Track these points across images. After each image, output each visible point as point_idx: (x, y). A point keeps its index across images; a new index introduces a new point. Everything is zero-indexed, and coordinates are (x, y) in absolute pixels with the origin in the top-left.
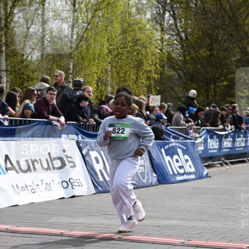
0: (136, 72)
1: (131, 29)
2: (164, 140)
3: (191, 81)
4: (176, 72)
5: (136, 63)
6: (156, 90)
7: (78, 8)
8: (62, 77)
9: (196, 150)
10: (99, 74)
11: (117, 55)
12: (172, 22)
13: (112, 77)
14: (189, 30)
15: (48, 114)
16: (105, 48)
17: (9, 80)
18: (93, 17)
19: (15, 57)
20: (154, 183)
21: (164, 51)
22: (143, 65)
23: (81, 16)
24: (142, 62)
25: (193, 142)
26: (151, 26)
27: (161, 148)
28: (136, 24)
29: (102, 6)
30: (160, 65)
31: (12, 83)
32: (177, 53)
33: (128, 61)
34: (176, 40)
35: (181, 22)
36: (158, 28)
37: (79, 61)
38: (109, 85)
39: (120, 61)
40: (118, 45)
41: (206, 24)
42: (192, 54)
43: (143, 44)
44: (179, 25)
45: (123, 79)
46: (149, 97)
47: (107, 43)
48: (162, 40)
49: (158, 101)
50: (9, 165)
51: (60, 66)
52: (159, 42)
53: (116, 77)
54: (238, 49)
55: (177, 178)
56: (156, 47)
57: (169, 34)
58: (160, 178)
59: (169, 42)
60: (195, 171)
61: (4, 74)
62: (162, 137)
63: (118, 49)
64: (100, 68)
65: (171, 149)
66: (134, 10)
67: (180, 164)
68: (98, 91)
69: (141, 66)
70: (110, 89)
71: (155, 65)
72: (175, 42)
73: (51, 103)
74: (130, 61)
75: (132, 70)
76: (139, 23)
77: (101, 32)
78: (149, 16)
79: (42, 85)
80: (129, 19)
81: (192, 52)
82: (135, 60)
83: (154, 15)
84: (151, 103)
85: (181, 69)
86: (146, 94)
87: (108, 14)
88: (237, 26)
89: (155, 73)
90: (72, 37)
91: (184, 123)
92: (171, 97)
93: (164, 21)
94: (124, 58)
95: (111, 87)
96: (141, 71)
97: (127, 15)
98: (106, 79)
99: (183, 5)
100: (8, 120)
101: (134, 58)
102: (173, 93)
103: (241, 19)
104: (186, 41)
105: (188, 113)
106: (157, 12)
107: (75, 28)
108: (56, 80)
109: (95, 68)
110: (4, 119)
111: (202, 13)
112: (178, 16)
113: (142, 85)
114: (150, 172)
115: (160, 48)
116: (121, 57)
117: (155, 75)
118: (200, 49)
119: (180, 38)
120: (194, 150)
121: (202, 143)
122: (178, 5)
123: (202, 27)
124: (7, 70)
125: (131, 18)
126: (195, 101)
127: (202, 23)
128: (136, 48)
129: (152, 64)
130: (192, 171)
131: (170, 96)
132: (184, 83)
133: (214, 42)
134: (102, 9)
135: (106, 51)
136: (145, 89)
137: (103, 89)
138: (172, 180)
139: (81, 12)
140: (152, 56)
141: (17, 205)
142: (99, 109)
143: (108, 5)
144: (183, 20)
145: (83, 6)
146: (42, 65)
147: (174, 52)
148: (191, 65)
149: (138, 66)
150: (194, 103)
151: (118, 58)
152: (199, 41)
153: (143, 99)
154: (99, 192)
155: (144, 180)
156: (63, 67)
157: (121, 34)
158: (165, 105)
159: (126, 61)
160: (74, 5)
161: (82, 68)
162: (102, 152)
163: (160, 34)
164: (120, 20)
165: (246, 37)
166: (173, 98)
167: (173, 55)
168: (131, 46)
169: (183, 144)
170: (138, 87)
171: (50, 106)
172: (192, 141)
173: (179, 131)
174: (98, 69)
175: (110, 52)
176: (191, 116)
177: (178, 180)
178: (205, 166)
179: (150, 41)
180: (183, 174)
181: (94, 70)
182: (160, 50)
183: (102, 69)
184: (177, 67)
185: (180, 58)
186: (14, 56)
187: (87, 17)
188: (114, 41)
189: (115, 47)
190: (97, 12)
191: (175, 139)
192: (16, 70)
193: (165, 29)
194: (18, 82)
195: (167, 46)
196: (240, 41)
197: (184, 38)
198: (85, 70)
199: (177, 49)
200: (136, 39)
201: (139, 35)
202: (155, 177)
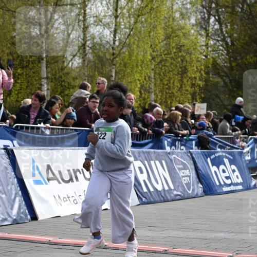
0: (180, 79)
1: (175, 35)
2: (210, 150)
3: (237, 88)
4: (222, 78)
5: (180, 70)
6: (201, 98)
7: (121, 13)
8: (105, 84)
9: (244, 160)
10: (141, 81)
11: (161, 62)
12: (217, 27)
13: (155, 84)
14: (235, 35)
15: (90, 123)
16: (148, 54)
17: (50, 88)
18: (136, 23)
19: (56, 64)
20: (199, 194)
21: (209, 57)
22: (188, 71)
23: (123, 22)
24: (186, 69)
25: (240, 152)
26: (195, 31)
27: (207, 158)
28: (180, 30)
29: (144, 11)
30: (204, 71)
31: (53, 91)
32: (223, 59)
33: (172, 68)
34: (222, 46)
35: (227, 27)
36: (203, 33)
37: (122, 68)
38: (152, 92)
39: (163, 68)
40: (162, 51)
42: (238, 60)
43: (188, 49)
44: (224, 30)
45: (167, 87)
46: (194, 105)
47: (151, 49)
48: (207, 45)
49: (204, 109)
50: (51, 176)
51: (102, 73)
52: (204, 48)
53: (160, 84)
55: (223, 188)
56: (201, 53)
57: (214, 39)
58: (206, 189)
59: (214, 47)
60: (242, 181)
61: (44, 82)
62: (208, 147)
63: (161, 55)
64: (143, 75)
65: (217, 159)
66: (177, 15)
67: (227, 174)
68: (141, 99)
69: (186, 73)
70: (153, 96)
71: (200, 72)
72: (221, 48)
73: (94, 112)
74: (174, 68)
75: (177, 77)
76: (183, 28)
77: (144, 37)
78: (193, 21)
79: (82, 93)
80: (173, 24)
81: (238, 58)
82: (179, 67)
83: (199, 20)
84: (197, 111)
85: (227, 76)
86: (190, 101)
87: (151, 19)
89: (200, 80)
90: (114, 43)
91: (231, 131)
93: (209, 26)
94: (168, 64)
95: (155, 94)
96: (185, 77)
97: (171, 19)
98: (149, 86)
99: (229, 10)
100: (49, 129)
101: (178, 64)
102: (219, 101)
104: (232, 47)
105: (234, 121)
106: (202, 17)
107: (117, 34)
108: (98, 87)
109: (138, 75)
110: (45, 128)
111: (249, 18)
112: (223, 21)
113: (187, 92)
114: (195, 183)
115: (205, 54)
116: (165, 63)
117: (200, 82)
118: (246, 55)
119: (225, 44)
120: (241, 160)
121: (248, 152)
122: (223, 9)
123: (249, 32)
124: (47, 78)
125: (175, 23)
126: (242, 109)
127: (249, 28)
128: (180, 54)
129: (197, 71)
130: (239, 182)
131: (215, 104)
132: (230, 90)
134: (145, 14)
135: (150, 57)
136: (190, 96)
137: (146, 97)
138: (218, 191)
139: (123, 17)
140: (197, 62)
141: (59, 216)
142: (143, 117)
143: (151, 10)
144: (229, 25)
145: (125, 11)
146: (84, 72)
147: (219, 58)
148: (237, 71)
149: (183, 73)
150: (241, 111)
151: (162, 65)
152: (246, 47)
153: (188, 107)
154: (142, 203)
155: (189, 190)
156: (105, 74)
157: (165, 40)
158: (211, 113)
159: (170, 68)
160: (116, 10)
161: (124, 75)
162: (146, 162)
163: (205, 39)
164: (163, 25)
166: (218, 106)
167: (219, 61)
168: (175, 52)
169: (230, 154)
170: (182, 95)
171: (93, 115)
172: (239, 150)
173: (225, 141)
174: (141, 76)
175: (153, 58)
176: (238, 124)
177: (224, 191)
178: (253, 176)
179: (195, 47)
180: (230, 185)
181: (137, 77)
182: (204, 56)
183: (145, 77)
184: (222, 74)
185: (226, 64)
186: (54, 63)
187: (129, 22)
188: (157, 48)
189: (159, 53)
190: (140, 17)
191: (221, 149)
192: (57, 77)
193: (210, 35)
194: (59, 90)
195: (212, 52)
197: (230, 44)
198: (128, 77)
199: (222, 55)
200: (181, 44)
201: (183, 41)
202: (201, 187)
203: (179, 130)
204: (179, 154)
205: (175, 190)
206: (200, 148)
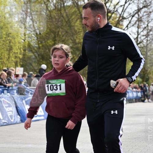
0: (8, 53)
1: (5, 27)
3: (43, 60)
4: (34, 54)
5: (8, 48)
6: (20, 64)
20: (18, 122)
21: (26, 41)
22: (13, 49)
24: (12, 47)
27: (23, 100)
28: (9, 24)
30: (23, 49)
32: (34, 42)
33: (3, 47)
34: (34, 34)
41: (51, 25)
42: (43, 43)
43: (13, 36)
48: (25, 34)
49: (21, 71)
52: (23, 35)
54: (71, 41)
56: (21, 38)
58: (22, 119)
59: (29, 35)
60: (44, 114)
62: (24, 94)
65: (29, 101)
66: (7, 15)
69: (11, 50)
71: (20, 49)
74: (5, 47)
75: (6, 52)
76: (11, 23)
84: (17, 72)
85: (36, 52)
88: (70, 26)
89: (20, 54)
92: (30, 69)
96: (11, 52)
97: (3, 18)
101: (7, 45)
102: (31, 67)
103: (73, 22)
104: (40, 35)
111: (49, 18)
113: (12, 61)
114: (16, 115)
115: (23, 38)
117: (20, 56)
118: (48, 40)
123: (49, 26)
125: (6, 20)
127: (49, 24)
128: (8, 38)
129: (18, 49)
132: (38, 61)
133: (56, 36)
136: (14, 64)
140: (18, 43)
147: (32, 42)
152: (47, 35)
155: (12, 120)
158: (26, 73)
165: (76, 34)
167: (32, 44)
168: (5, 37)
170: (9, 63)
173: (34, 90)
179: (17, 34)
180: (36, 116)
182: (23, 40)
184: (34, 51)
185: (36, 45)
191: (31, 95)
195: (27, 38)
196: (72, 36)
197: (38, 34)
199: (34, 40)
200: (9, 33)
201: (10, 31)
202: (19, 118)
203: (7, 83)
204: (6, 98)
205: (3, 119)
206: (19, 94)
